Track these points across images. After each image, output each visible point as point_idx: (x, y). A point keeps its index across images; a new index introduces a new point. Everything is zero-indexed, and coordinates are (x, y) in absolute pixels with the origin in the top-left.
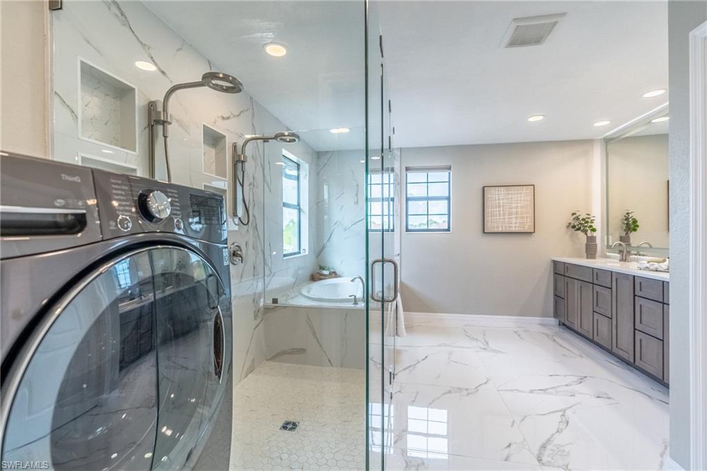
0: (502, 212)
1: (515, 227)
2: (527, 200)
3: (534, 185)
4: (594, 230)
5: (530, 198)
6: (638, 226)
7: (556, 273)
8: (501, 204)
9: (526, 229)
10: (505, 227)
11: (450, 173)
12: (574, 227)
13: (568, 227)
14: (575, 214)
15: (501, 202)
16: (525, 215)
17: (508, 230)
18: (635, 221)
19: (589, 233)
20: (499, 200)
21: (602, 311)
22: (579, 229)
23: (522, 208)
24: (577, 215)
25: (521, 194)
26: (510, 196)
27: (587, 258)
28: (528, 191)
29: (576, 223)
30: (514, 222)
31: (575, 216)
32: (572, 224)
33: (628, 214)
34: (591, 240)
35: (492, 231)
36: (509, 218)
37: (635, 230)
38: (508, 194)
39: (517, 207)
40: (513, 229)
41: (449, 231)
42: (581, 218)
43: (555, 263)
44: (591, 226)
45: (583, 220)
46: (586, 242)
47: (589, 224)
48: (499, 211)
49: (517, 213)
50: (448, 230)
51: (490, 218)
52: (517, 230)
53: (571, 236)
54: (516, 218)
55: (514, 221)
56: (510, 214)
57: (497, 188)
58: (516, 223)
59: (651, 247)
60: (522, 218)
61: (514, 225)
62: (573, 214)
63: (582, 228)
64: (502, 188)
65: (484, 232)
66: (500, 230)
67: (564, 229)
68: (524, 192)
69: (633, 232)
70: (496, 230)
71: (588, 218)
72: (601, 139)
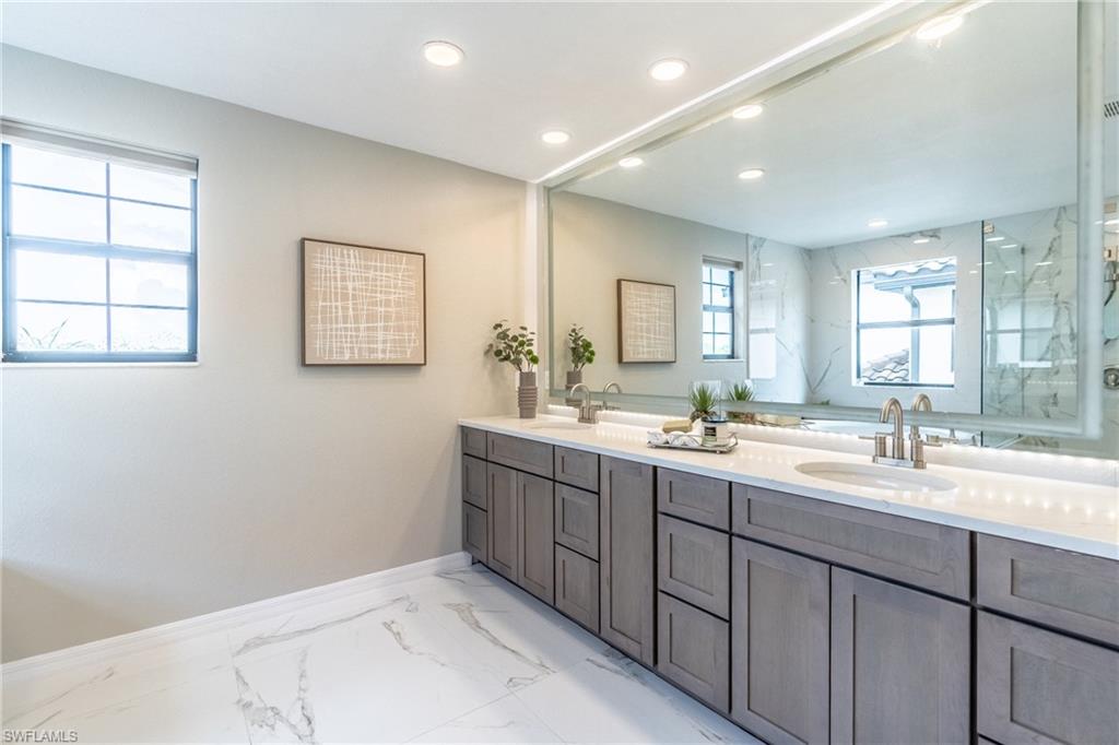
0: (351, 312)
1: (384, 351)
2: (410, 289)
3: (424, 255)
4: (535, 360)
5: (416, 282)
6: (592, 353)
7: (466, 454)
8: (350, 292)
9: (410, 356)
10: (360, 349)
11: (195, 181)
12: (498, 353)
13: (487, 353)
14: (500, 326)
15: (350, 285)
16: (405, 323)
17: (367, 358)
18: (587, 345)
19: (525, 367)
20: (344, 279)
21: (577, 543)
22: (507, 358)
23: (398, 304)
24: (504, 328)
25: (396, 270)
26: (371, 274)
27: (522, 417)
28: (413, 268)
29: (502, 346)
30: (380, 338)
31: (499, 330)
32: (495, 349)
33: (574, 330)
34: (527, 379)
35: (326, 360)
36: (368, 329)
37: (590, 360)
38: (367, 268)
39: (387, 303)
40: (379, 358)
41: (194, 359)
42: (511, 335)
43: (466, 432)
44: (530, 352)
45: (515, 339)
46: (517, 384)
47: (526, 348)
48: (345, 309)
49: (387, 318)
50: (191, 356)
51: (320, 326)
52: (390, 358)
53: (493, 372)
54: (386, 329)
55: (380, 335)
56: (371, 318)
57: (338, 249)
58: (385, 342)
59: (620, 391)
60: (399, 329)
61: (380, 346)
62: (498, 326)
63: (512, 357)
64: (352, 251)
65: (304, 364)
66: (346, 358)
67: (481, 357)
68: (403, 266)
69: (587, 365)
70: (336, 359)
71: (523, 336)
72: (538, 185)
